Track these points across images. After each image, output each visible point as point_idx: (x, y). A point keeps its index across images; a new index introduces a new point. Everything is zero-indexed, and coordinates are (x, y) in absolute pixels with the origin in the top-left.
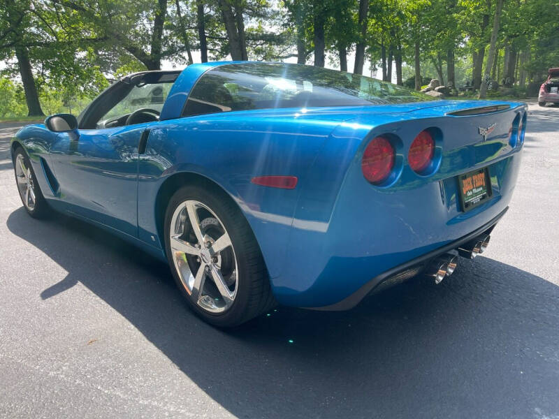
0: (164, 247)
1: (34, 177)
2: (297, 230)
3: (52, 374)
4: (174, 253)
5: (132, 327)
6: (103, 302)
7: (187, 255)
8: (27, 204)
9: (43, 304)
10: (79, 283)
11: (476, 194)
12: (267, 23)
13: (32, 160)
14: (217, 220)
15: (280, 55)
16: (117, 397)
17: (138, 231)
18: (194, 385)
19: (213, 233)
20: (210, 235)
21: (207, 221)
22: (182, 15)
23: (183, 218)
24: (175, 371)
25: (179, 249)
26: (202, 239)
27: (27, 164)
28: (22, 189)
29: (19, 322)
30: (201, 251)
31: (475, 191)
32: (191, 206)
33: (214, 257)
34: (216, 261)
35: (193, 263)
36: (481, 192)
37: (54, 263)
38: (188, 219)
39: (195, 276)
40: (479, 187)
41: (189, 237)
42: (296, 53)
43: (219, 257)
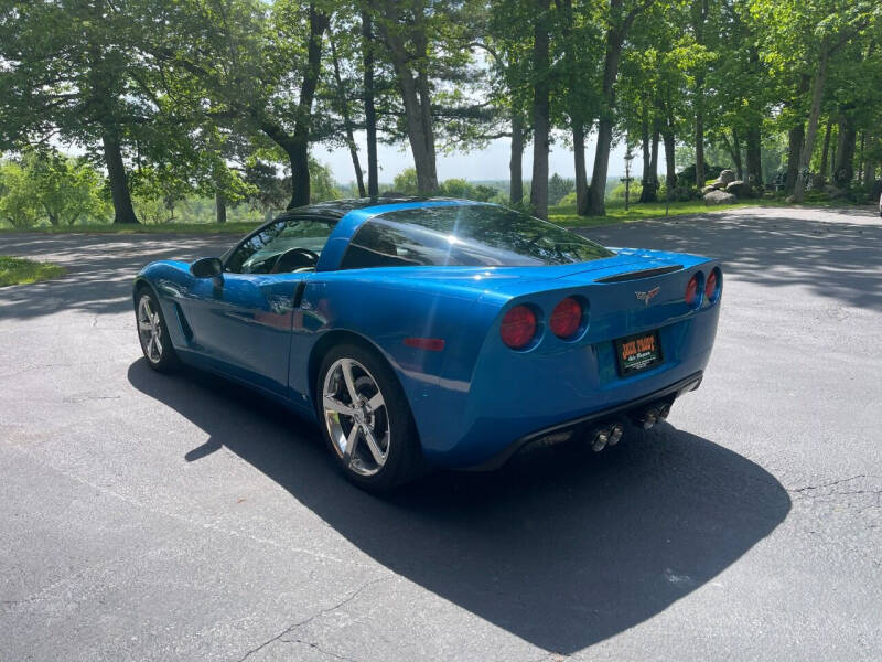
0: (316, 408)
1: (162, 324)
2: (444, 389)
3: (206, 526)
4: (327, 412)
5: (282, 489)
6: (250, 465)
7: (340, 415)
8: (150, 356)
9: (187, 466)
10: (224, 447)
11: (641, 359)
12: (468, 86)
13: (162, 303)
14: (371, 379)
15: (486, 134)
16: (271, 545)
17: (288, 391)
18: (343, 539)
19: (367, 392)
20: (365, 395)
21: (362, 380)
22: (342, 77)
23: (337, 376)
24: (326, 527)
25: (332, 408)
26: (356, 398)
27: (154, 307)
28: (145, 337)
29: (165, 481)
30: (355, 411)
31: (639, 356)
32: (346, 364)
33: (368, 416)
34: (370, 422)
35: (346, 424)
36: (648, 357)
37: (191, 424)
38: (342, 377)
39: (347, 438)
40: (646, 351)
41: (343, 396)
42: (510, 130)
43: (373, 417)
